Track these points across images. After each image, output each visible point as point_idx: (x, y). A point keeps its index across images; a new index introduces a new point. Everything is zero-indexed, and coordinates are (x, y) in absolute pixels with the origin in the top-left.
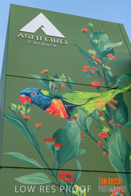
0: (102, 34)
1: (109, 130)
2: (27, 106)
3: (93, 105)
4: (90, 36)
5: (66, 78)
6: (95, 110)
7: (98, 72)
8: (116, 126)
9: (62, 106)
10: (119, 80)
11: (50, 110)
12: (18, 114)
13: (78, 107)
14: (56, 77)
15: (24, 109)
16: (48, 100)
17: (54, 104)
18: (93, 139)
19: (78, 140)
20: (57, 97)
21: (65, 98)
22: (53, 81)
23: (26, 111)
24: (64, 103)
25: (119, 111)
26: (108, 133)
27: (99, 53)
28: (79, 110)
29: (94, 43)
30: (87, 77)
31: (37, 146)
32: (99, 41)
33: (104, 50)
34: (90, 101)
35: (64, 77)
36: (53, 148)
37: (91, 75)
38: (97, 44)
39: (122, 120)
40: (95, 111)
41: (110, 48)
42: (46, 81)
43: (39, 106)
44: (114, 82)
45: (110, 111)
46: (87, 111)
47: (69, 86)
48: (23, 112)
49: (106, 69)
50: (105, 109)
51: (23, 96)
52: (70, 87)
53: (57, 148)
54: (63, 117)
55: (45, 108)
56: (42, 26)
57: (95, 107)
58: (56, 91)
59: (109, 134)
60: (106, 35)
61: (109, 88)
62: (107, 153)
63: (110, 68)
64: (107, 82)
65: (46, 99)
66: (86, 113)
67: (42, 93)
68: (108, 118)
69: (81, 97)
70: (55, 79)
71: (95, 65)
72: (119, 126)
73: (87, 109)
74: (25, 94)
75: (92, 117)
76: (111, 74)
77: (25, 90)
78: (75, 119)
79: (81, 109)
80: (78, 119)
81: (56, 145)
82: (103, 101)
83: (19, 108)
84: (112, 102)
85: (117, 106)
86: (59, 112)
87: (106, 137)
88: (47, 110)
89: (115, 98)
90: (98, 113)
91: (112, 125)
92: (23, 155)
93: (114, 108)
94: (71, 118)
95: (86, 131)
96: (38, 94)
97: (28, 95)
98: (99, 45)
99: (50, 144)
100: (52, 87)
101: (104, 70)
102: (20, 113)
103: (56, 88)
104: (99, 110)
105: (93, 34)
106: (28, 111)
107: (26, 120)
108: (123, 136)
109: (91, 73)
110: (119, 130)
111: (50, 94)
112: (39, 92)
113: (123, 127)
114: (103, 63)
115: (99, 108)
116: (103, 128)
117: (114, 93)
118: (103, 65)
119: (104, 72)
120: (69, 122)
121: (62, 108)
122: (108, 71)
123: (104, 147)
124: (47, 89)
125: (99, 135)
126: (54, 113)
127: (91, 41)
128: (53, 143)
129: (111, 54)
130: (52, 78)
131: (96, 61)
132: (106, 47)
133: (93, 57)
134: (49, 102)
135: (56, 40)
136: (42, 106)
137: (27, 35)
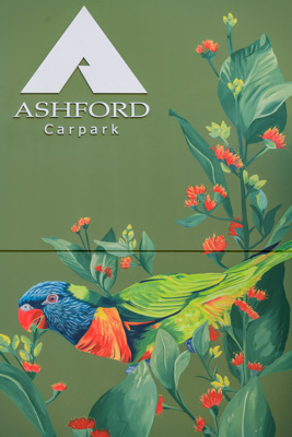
0: (262, 49)
1: (227, 383)
2: (35, 337)
3: (197, 313)
4: (223, 70)
5: (138, 237)
6: (202, 329)
7: (226, 201)
8: (250, 368)
9: (119, 325)
10: (283, 221)
11: (87, 342)
12: (14, 363)
13: (158, 325)
14: (111, 236)
15: (27, 348)
16: (86, 314)
17: (98, 323)
18: (185, 410)
19: (149, 417)
20: (108, 302)
21: (129, 303)
22: (101, 251)
23: (32, 352)
24: (126, 316)
25: (264, 324)
26: (224, 391)
27: (239, 131)
28: (161, 333)
29: (231, 93)
30: (193, 224)
32: (248, 81)
33: (258, 115)
34: (193, 302)
35: (131, 234)
37: (205, 216)
38: (239, 97)
39: (270, 348)
40: (200, 332)
41: (275, 105)
42: (84, 253)
43: (63, 333)
44: (268, 232)
45: (241, 327)
46: (181, 333)
47: (143, 263)
48: (24, 356)
49: (251, 188)
50: (227, 322)
51: (27, 308)
52: (143, 265)
54: (118, 357)
55: (76, 339)
56: (84, 62)
57: (202, 317)
58: (107, 285)
59: (227, 395)
60: (271, 54)
61: (248, 253)
63: (263, 182)
64: (247, 232)
65: (81, 310)
66: (176, 339)
67: (71, 295)
68: (231, 347)
69: (169, 294)
70: (108, 246)
71: (221, 178)
72: (257, 368)
73: (181, 328)
74: (32, 303)
75: (192, 351)
76: (262, 202)
77: (30, 291)
78: (148, 360)
79: (166, 329)
80: (154, 360)
81: (96, 434)
82: (227, 297)
83: (17, 344)
84: (249, 298)
85: (262, 308)
86: (108, 345)
87: (218, 404)
89: (260, 285)
90: (207, 337)
91: (240, 367)
93: (251, 313)
94: (137, 358)
95: (171, 391)
96: (61, 297)
97: (37, 304)
98: (243, 99)
99: (81, 434)
100: (99, 270)
101: (248, 189)
102: (18, 359)
103: (108, 274)
104: (211, 328)
105: (233, 56)
106: (36, 352)
107: (32, 375)
108: (260, 394)
109: (207, 208)
110: (254, 379)
111: (92, 293)
112: (65, 292)
113: (269, 369)
114: (247, 164)
115: (212, 322)
116: (214, 379)
117: (260, 265)
118: (245, 173)
119: (244, 198)
120: (131, 371)
121: (117, 333)
122: (256, 191)
123: (207, 431)
124: (84, 279)
125: (202, 400)
126: (97, 348)
127: (222, 87)
128: (90, 430)
129: (275, 129)
130: (99, 243)
131: (226, 163)
132: (263, 103)
133: (220, 148)
134: (87, 318)
135: (120, 105)
136: (70, 333)
137: (42, 105)
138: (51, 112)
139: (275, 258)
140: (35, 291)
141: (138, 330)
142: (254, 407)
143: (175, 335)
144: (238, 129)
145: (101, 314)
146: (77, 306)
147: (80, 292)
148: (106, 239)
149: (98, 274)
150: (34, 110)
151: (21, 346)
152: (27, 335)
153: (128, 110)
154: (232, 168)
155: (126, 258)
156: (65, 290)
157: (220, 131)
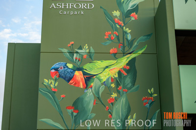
1: (116, 96)
2: (56, 80)
3: (107, 73)
5: (89, 48)
6: (109, 78)
7: (118, 37)
8: (123, 91)
9: (82, 77)
10: (136, 43)
11: (72, 82)
12: (49, 88)
13: (95, 77)
14: (81, 48)
15: (53, 83)
17: (76, 76)
18: (103, 104)
19: (91, 106)
20: (79, 69)
21: (86, 69)
22: (77, 53)
24: (85, 74)
25: (128, 77)
26: (115, 98)
27: (123, 14)
29: (120, 1)
30: (107, 44)
31: (61, 112)
33: (129, 9)
34: (106, 70)
35: (87, 47)
36: (72, 113)
37: (111, 42)
38: (123, 2)
39: (130, 85)
40: (108, 79)
41: (135, 5)
42: (72, 53)
43: (65, 79)
44: (131, 47)
45: (121, 78)
46: (102, 80)
47: (90, 57)
48: (52, 86)
49: (126, 33)
50: (117, 76)
51: (53, 71)
53: (75, 114)
54: (82, 87)
55: (68, 81)
57: (109, 74)
58: (79, 63)
59: (116, 99)
61: (124, 54)
62: (112, 115)
63: (130, 31)
64: (124, 47)
65: (70, 71)
66: (100, 81)
67: (67, 67)
68: (118, 84)
69: (99, 67)
70: (79, 51)
71: (116, 29)
72: (126, 91)
73: (102, 78)
74: (55, 69)
75: (105, 85)
76: (129, 37)
77: (54, 65)
78: (91, 88)
79: (97, 78)
80: (93, 88)
81: (74, 111)
82: (117, 68)
83: (50, 82)
84: (124, 68)
85: (128, 71)
86: (79, 83)
87: (113, 102)
88: (70, 82)
89: (127, 64)
90: (110, 81)
91: (120, 90)
92: (51, 120)
93: (124, 73)
94: (88, 87)
95: (98, 98)
96: (64, 67)
97: (56, 69)
98: (124, 3)
99: (70, 111)
100: (76, 59)
101: (125, 33)
102: (50, 87)
103: (79, 60)
104: (112, 78)
106: (56, 85)
107: (55, 92)
108: (127, 100)
109: (112, 39)
110: (125, 94)
111: (74, 66)
112: (65, 66)
113: (129, 91)
114: (125, 25)
115: (112, 76)
116: (112, 94)
117: (128, 58)
118: (124, 28)
119: (123, 36)
120: (86, 91)
121: (82, 79)
122: (128, 34)
123: (109, 111)
124: (71, 62)
125: (108, 101)
126: (75, 84)
128: (73, 110)
129: (135, 13)
130: (76, 50)
131: (118, 24)
132: (131, 4)
133: (116, 19)
134: (72, 74)
135: (84, 5)
136: (67, 79)
137: (59, 4)
138: (62, 7)
139: (133, 56)
140: (56, 65)
141: (88, 78)
142: (124, 103)
143: (100, 80)
144: (122, 13)
145: (77, 73)
146: (69, 70)
147: (70, 66)
148: (79, 49)
149: (76, 60)
150: (56, 6)
151: (51, 83)
152: (53, 79)
153: (87, 6)
154: (120, 26)
155: (85, 55)
156: (66, 65)
157: (117, 13)
